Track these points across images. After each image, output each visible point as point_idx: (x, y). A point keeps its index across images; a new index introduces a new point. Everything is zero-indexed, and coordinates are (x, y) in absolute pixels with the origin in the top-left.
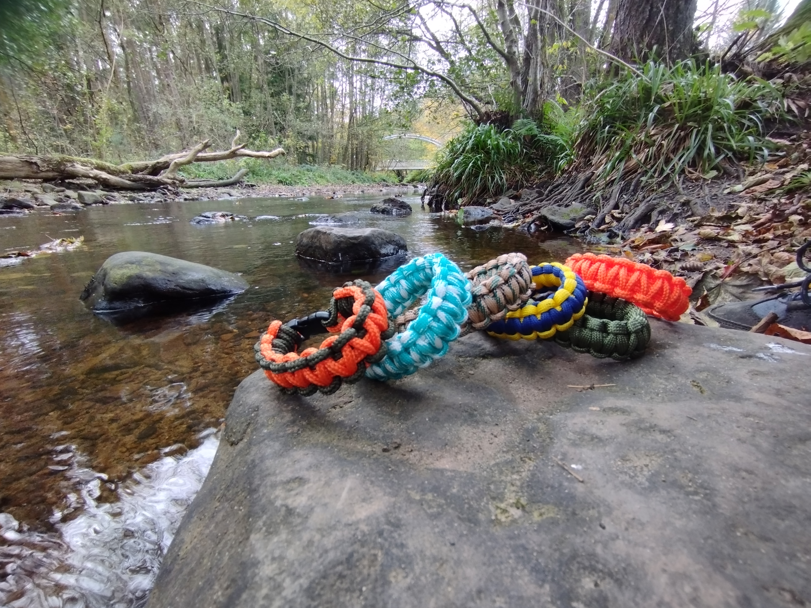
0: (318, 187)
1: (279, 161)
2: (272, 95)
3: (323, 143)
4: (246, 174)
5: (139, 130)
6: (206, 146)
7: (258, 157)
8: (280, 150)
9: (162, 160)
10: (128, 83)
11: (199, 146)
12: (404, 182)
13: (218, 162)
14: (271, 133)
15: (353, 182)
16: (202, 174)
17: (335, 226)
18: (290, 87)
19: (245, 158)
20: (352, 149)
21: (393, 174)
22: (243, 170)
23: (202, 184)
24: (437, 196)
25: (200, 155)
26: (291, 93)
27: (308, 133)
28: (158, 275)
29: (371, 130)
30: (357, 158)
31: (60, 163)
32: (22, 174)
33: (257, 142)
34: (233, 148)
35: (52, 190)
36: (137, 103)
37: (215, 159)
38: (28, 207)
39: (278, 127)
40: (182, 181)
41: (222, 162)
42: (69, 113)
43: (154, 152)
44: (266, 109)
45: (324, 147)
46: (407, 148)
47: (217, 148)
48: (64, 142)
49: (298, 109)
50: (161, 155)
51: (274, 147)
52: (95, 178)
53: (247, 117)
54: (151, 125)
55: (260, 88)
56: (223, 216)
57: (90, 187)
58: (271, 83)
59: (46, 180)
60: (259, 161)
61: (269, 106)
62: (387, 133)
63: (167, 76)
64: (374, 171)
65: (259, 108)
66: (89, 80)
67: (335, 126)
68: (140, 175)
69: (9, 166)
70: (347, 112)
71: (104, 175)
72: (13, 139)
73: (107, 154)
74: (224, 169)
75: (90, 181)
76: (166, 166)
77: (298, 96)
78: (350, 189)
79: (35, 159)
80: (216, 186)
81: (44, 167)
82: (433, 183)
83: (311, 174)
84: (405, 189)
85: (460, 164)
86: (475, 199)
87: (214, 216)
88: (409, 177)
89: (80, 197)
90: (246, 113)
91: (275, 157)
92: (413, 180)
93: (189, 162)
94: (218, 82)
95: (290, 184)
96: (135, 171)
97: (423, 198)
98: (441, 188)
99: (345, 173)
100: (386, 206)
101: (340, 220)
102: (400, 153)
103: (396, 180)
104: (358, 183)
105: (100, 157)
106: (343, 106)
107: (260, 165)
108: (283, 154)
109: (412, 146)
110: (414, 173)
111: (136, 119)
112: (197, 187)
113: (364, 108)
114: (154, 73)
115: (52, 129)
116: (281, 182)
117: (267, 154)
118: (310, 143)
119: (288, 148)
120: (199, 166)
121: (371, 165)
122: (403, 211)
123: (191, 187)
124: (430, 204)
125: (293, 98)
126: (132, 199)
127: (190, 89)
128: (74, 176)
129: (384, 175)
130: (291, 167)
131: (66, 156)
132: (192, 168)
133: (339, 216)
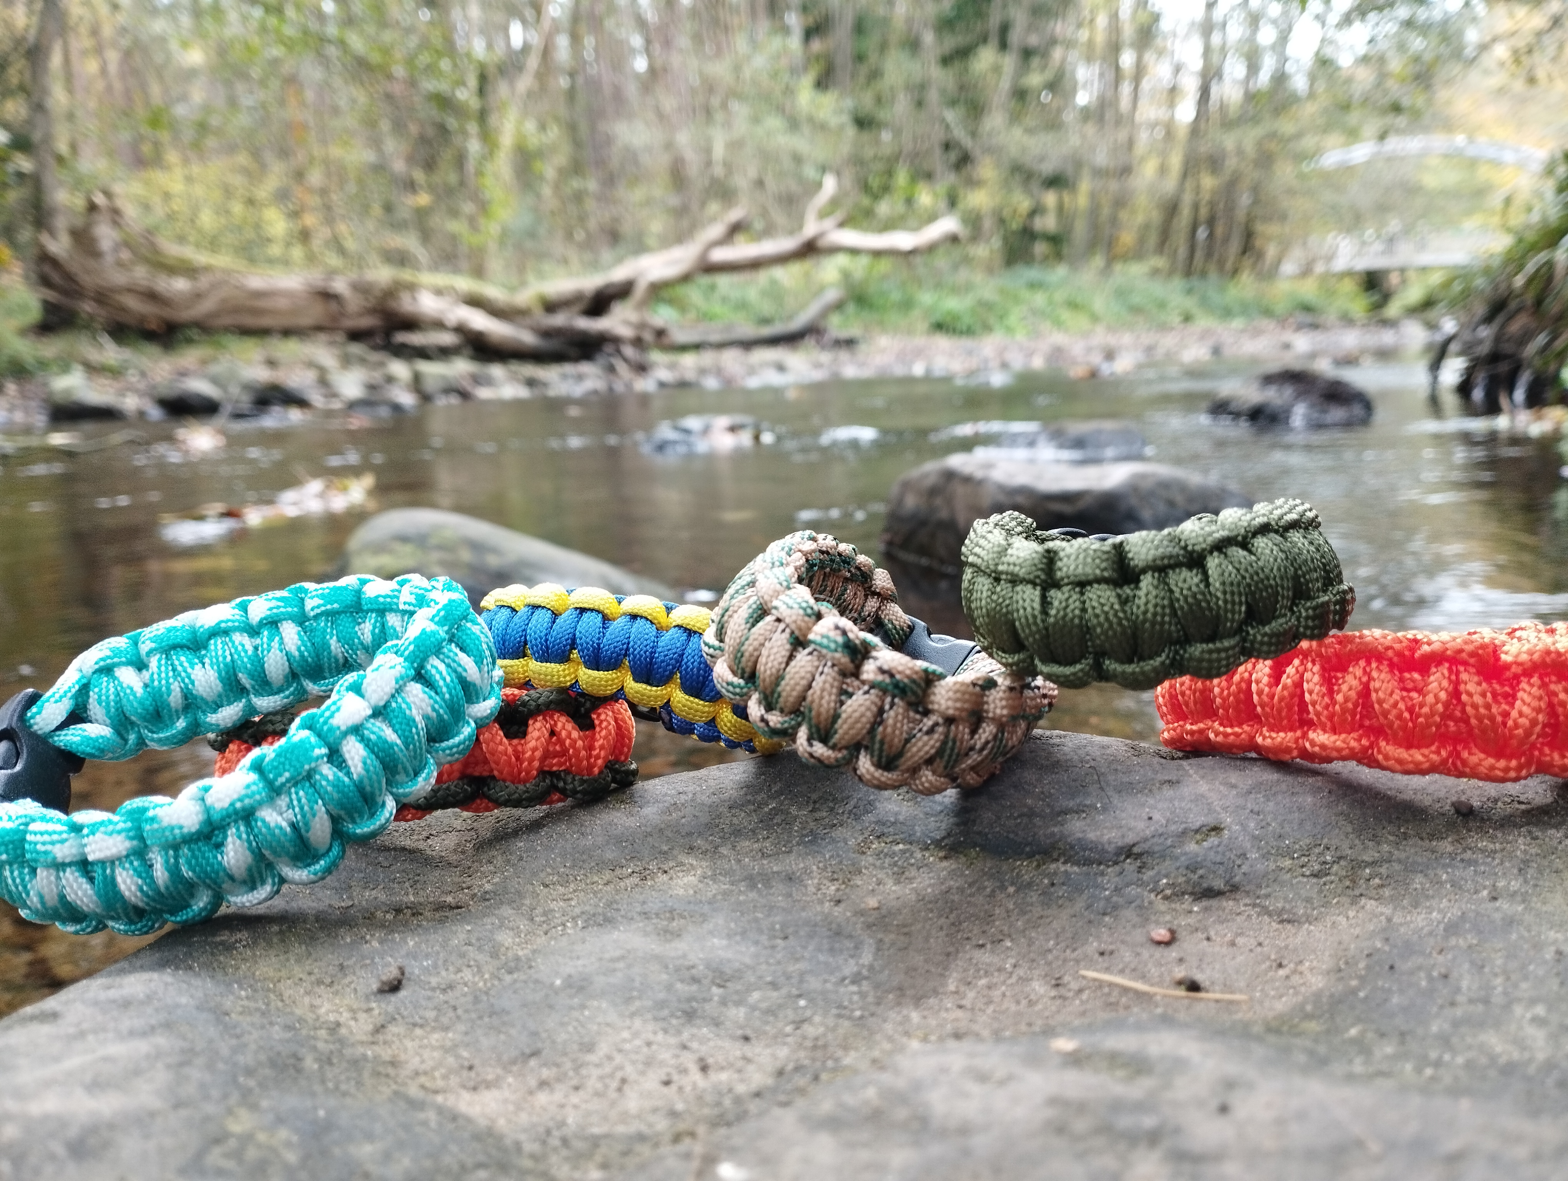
0: (1058, 338)
1: (941, 261)
2: (946, 61)
3: (1093, 196)
4: (838, 306)
5: (579, 197)
6: (736, 230)
7: (877, 254)
8: (948, 224)
9: (618, 274)
10: (572, 75)
11: (716, 231)
12: (1393, 309)
13: (763, 277)
14: (929, 176)
15: (1187, 318)
16: (717, 308)
17: (1058, 461)
18: (1004, 29)
19: (842, 260)
20: (1196, 207)
21: (1349, 286)
22: (832, 295)
23: (715, 337)
24: (1494, 357)
25: (720, 255)
26: (1003, 45)
27: (1048, 168)
29: (1273, 135)
30: (1211, 235)
31: (392, 292)
32: (306, 321)
33: (884, 208)
34: (810, 229)
35: (362, 361)
36: (583, 128)
37: (755, 265)
38: (300, 402)
39: (953, 156)
40: (660, 333)
41: (779, 273)
42: (430, 165)
43: (606, 255)
44: (920, 104)
45: (1094, 210)
46: (1412, 190)
47: (768, 232)
48: (410, 242)
49: (1020, 94)
50: (619, 260)
51: (932, 217)
52: (460, 329)
53: (866, 136)
54: (610, 180)
55: (913, 45)
56: (733, 429)
57: (444, 353)
58: (945, 25)
59: (356, 336)
60: (884, 266)
61: (933, 96)
62: (1334, 139)
63: (667, 43)
64: (1271, 274)
65: (902, 106)
66: (483, 79)
67: (1143, 138)
68: (559, 320)
69: (282, 303)
70: (1190, 85)
71: (479, 321)
72: (305, 236)
73: (495, 264)
74: (775, 293)
75: (447, 339)
76: (623, 291)
77: (1027, 54)
78: (1168, 342)
79: (340, 286)
80: (748, 345)
81: (354, 302)
82: (1480, 310)
83: (1039, 299)
84: (1387, 337)
87: (706, 431)
88: (1414, 294)
89: (417, 376)
90: (863, 122)
91: (931, 248)
92: (1428, 304)
93: (686, 278)
94: (795, 43)
95: (969, 332)
96: (551, 306)
97: (1435, 366)
98: (1515, 327)
99: (1158, 289)
100: (1273, 396)
101: (1079, 443)
102: (1382, 209)
103: (1358, 306)
104: (1203, 322)
105: (479, 272)
106: (1178, 69)
107: (885, 277)
108: (954, 239)
109: (1430, 181)
110: (1436, 279)
111: (576, 168)
112: (697, 347)
113: (1253, 68)
114: (637, 41)
115: (388, 208)
116: (940, 327)
117: (903, 240)
118: (1050, 198)
119: (973, 221)
120: (713, 288)
121: (1260, 255)
122: (1337, 414)
123: (684, 348)
124: (1464, 389)
125: (1009, 62)
126: (531, 383)
127: (720, 69)
128: (411, 324)
129: (1308, 290)
130: (978, 277)
131: (406, 275)
132: (694, 294)
133: (1077, 428)
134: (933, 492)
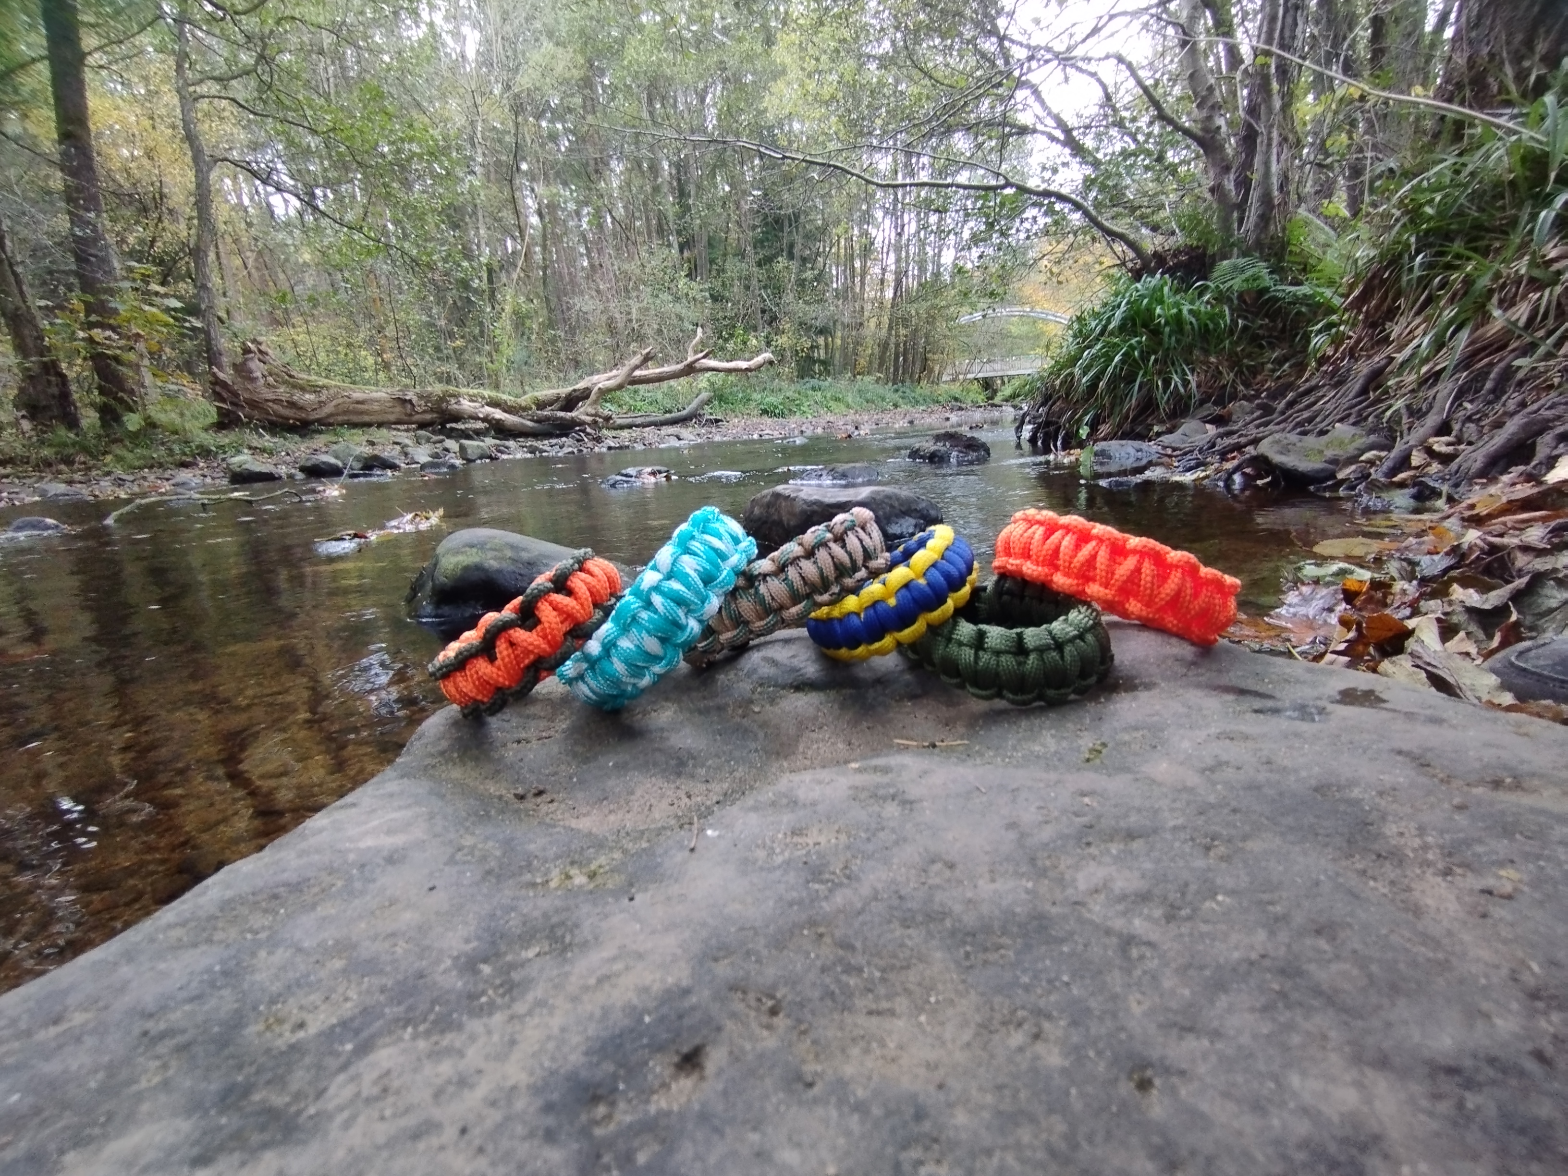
0: (830, 417)
1: (763, 376)
2: (759, 264)
3: (843, 339)
4: (709, 402)
5: (553, 340)
6: (647, 358)
7: (729, 371)
8: (767, 355)
9: (581, 385)
10: (545, 269)
11: (636, 360)
12: (997, 400)
13: (665, 384)
14: (755, 329)
15: (896, 406)
16: (639, 404)
17: (834, 486)
18: (791, 246)
19: (708, 374)
20: (897, 345)
21: (976, 386)
22: (704, 395)
23: (639, 421)
24: (1048, 424)
25: (637, 373)
26: (791, 256)
27: (818, 323)
28: (507, 566)
29: (933, 307)
30: (905, 360)
31: (442, 399)
32: (392, 418)
33: (730, 346)
34: (690, 359)
35: (428, 440)
36: (554, 300)
37: (660, 379)
38: (394, 467)
39: (767, 317)
40: (608, 419)
41: (672, 382)
42: (462, 323)
43: (572, 375)
44: (747, 288)
45: (844, 348)
46: (1005, 335)
47: (665, 361)
48: (452, 368)
49: (801, 283)
50: (581, 378)
51: (758, 352)
52: (487, 420)
53: (718, 305)
54: (572, 331)
55: (741, 254)
56: (653, 474)
57: (479, 434)
58: (758, 244)
59: (422, 426)
60: (732, 378)
61: (754, 282)
62: (966, 309)
63: (600, 251)
64: (937, 381)
65: (737, 288)
66: (490, 271)
67: (868, 306)
68: (546, 413)
69: (376, 407)
70: (890, 277)
71: (498, 414)
72: (387, 366)
73: (505, 381)
74: (672, 394)
75: (480, 425)
76: (585, 395)
77: (804, 260)
78: (887, 418)
79: (410, 395)
80: (659, 424)
81: (420, 405)
82: (1039, 399)
83: (818, 396)
84: (996, 414)
85: (1094, 358)
86: (1127, 427)
87: (639, 475)
88: (1008, 391)
89: (462, 448)
90: (716, 298)
91: (759, 368)
92: (1014, 396)
93: (620, 387)
94: (675, 251)
95: (782, 415)
96: (541, 405)
97: (1019, 429)
98: (1055, 408)
99: (880, 389)
100: (939, 446)
101: (844, 476)
102: (991, 346)
103: (981, 398)
104: (904, 408)
105: (497, 387)
106: (884, 270)
107: (733, 385)
108: (771, 363)
109: (1014, 330)
110: (1016, 383)
111: (551, 324)
112: (630, 427)
113: (922, 269)
114: (583, 250)
115: (438, 349)
116: (765, 412)
117: (743, 365)
118: (821, 341)
119: (780, 353)
120: (636, 392)
121: (931, 371)
122: (973, 455)
123: (621, 427)
124: (1033, 440)
125: (794, 265)
126: (532, 450)
127: (632, 267)
128: (457, 417)
129: (956, 389)
130: (785, 385)
131: (451, 388)
132: (625, 396)
133: (842, 467)
134: (769, 505)
